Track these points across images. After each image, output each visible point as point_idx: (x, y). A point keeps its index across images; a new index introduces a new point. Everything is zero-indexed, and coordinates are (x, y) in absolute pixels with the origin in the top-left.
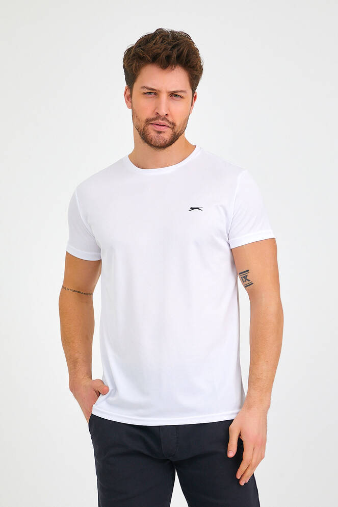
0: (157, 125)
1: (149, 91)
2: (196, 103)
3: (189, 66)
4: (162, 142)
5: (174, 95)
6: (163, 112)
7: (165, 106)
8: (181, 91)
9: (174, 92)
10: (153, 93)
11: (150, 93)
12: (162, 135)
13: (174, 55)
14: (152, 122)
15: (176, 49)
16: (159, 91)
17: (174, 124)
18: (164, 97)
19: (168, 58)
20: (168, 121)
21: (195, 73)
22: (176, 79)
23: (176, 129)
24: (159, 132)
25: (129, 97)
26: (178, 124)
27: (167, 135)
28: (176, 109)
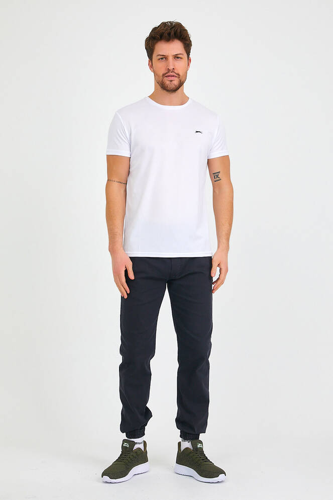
0: (169, 76)
1: (162, 57)
2: (191, 64)
3: (182, 39)
4: (173, 86)
5: (176, 57)
6: (171, 67)
7: (172, 64)
8: (180, 54)
9: (176, 55)
10: (164, 58)
11: (162, 58)
12: (173, 82)
13: (172, 33)
14: (166, 75)
15: (173, 29)
16: (168, 56)
17: (178, 74)
18: (171, 59)
19: (169, 34)
20: (175, 73)
21: (187, 42)
22: (176, 47)
23: (181, 77)
24: (171, 81)
25: (151, 66)
26: (181, 74)
27: (176, 82)
28: (179, 66)
